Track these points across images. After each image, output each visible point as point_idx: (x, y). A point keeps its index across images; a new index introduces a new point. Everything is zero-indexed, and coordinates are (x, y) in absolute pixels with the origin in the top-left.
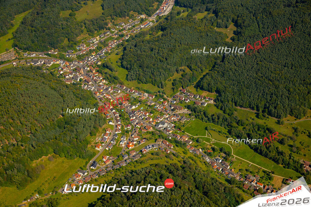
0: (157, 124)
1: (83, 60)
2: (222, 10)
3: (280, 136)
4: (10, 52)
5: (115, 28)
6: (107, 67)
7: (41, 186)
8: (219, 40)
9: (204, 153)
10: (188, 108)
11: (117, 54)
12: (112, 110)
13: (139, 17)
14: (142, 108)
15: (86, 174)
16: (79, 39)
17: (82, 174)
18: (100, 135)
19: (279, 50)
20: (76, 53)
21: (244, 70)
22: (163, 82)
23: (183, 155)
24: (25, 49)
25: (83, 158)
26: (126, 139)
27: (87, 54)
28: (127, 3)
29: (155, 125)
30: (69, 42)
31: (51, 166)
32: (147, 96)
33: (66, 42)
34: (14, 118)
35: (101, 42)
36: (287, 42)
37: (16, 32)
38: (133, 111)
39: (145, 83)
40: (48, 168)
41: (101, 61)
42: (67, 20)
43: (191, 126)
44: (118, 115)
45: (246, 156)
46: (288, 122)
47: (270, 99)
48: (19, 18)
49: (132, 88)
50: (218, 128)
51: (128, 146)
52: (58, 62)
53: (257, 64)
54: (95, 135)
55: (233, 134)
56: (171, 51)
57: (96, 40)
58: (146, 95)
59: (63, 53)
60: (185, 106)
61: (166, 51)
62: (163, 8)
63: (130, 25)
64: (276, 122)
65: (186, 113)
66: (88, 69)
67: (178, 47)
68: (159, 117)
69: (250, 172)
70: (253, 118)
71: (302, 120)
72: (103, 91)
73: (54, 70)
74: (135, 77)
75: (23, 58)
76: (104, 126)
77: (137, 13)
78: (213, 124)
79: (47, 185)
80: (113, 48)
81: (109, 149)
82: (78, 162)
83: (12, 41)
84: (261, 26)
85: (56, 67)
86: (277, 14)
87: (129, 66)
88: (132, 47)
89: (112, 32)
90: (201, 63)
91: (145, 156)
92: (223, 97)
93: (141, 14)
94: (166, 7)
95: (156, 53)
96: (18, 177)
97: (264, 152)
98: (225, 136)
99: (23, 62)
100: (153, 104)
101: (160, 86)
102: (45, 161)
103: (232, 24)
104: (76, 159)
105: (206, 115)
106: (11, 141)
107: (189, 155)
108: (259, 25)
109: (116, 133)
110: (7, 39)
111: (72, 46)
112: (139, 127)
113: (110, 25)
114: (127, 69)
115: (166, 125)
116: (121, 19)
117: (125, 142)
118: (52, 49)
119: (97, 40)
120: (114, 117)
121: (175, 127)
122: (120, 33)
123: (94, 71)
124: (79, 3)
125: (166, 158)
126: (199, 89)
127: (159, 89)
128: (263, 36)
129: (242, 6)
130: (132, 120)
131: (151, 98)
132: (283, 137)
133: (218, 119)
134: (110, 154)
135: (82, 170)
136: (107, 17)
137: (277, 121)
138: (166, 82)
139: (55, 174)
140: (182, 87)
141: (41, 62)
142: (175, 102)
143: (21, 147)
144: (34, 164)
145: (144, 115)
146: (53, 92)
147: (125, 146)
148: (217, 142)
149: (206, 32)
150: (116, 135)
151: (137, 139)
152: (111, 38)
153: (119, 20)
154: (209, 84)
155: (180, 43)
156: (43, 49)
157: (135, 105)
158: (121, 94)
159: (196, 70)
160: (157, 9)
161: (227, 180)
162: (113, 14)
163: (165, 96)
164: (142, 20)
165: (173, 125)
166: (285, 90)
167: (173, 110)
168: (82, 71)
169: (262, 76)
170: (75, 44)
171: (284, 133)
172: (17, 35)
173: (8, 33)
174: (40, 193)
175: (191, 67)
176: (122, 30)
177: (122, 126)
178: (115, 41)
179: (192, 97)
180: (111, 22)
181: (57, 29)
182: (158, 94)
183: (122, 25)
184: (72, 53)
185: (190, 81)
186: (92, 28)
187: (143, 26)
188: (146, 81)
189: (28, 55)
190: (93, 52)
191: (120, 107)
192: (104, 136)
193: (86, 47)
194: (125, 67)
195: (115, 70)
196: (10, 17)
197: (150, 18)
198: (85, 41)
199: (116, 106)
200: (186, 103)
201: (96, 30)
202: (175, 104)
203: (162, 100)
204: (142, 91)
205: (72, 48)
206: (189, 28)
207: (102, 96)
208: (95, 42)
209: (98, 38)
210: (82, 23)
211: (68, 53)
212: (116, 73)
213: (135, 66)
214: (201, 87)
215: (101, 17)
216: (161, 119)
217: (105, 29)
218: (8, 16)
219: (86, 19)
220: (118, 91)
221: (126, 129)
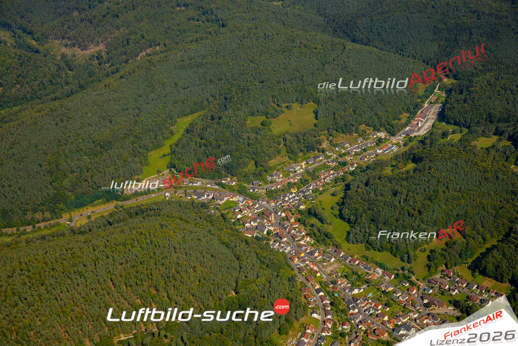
0: (397, 328)
1: (275, 199)
4: (163, 175)
5: (333, 150)
6: (315, 215)
10: (455, 305)
11: (333, 195)
12: (318, 291)
13: (374, 135)
14: (370, 295)
16: (272, 163)
18: (295, 336)
20: (265, 187)
22: (412, 253)
27: (283, 190)
28: (358, 111)
29: (393, 330)
30: (257, 167)
32: (381, 273)
33: (251, 166)
34: (158, 288)
35: (307, 171)
37: (177, 145)
38: (355, 299)
39: (379, 250)
41: (305, 203)
42: (257, 131)
44: (328, 302)
48: (184, 123)
49: (356, 257)
52: (235, 199)
54: (287, 333)
56: (430, 199)
57: (300, 168)
58: (380, 271)
59: (246, 185)
60: (450, 302)
61: (419, 198)
62: (418, 124)
63: (358, 148)
65: (452, 314)
66: (283, 215)
67: (442, 193)
68: (400, 316)
72: (305, 256)
73: (227, 211)
74: (362, 238)
75: (181, 187)
76: (302, 320)
77: (372, 129)
80: (328, 184)
83: (168, 159)
85: (230, 206)
87: (352, 218)
88: (361, 185)
89: (328, 157)
90: (482, 226)
93: (379, 131)
94: (422, 121)
95: (402, 201)
99: (180, 193)
100: (391, 289)
101: (406, 258)
106: (150, 328)
109: (324, 334)
110: (161, 154)
111: (260, 175)
112: (363, 328)
113: (325, 145)
114: (349, 221)
116: (344, 135)
118: (227, 177)
119: (302, 168)
120: (321, 305)
122: (340, 160)
123: (292, 220)
124: (278, 105)
126: (477, 273)
127: (403, 264)
130: (352, 314)
131: (387, 278)
136: (322, 131)
138: (417, 252)
140: (446, 265)
141: (208, 196)
142: (431, 291)
143: (164, 338)
145: (373, 308)
146: (223, 249)
149: (496, 171)
150: (322, 338)
152: (325, 167)
153: (340, 138)
154: (498, 266)
155: (447, 187)
156: (214, 175)
157: (359, 287)
158: (335, 265)
159: (473, 238)
160: (406, 125)
162: (331, 127)
163: (413, 278)
164: (380, 141)
167: (426, 306)
168: (272, 218)
170: (266, 171)
172: (177, 150)
173: (164, 145)
176: (344, 154)
177: (334, 324)
178: (332, 172)
179: (464, 285)
180: (328, 140)
181: (239, 144)
182: (402, 272)
183: (346, 146)
184: (260, 185)
185: (460, 257)
186: (295, 147)
187: (381, 151)
188: (381, 247)
189: (190, 182)
190: (293, 187)
191: (333, 287)
192: (302, 339)
193: (282, 178)
194: (346, 219)
195: (328, 221)
196: (171, 121)
197: (393, 138)
198: (282, 168)
199: (326, 286)
200: (451, 295)
201: (301, 151)
202: (430, 294)
203: (408, 284)
204: (372, 264)
205: (260, 177)
206: (464, 163)
207: (302, 265)
208: (299, 172)
209: (303, 164)
210: (280, 137)
211: (253, 184)
212: (330, 226)
213: (364, 219)
214: (481, 269)
215: (312, 130)
216: (404, 319)
217: (317, 150)
218: (168, 118)
219: (287, 132)
220: (331, 258)
221: (340, 329)
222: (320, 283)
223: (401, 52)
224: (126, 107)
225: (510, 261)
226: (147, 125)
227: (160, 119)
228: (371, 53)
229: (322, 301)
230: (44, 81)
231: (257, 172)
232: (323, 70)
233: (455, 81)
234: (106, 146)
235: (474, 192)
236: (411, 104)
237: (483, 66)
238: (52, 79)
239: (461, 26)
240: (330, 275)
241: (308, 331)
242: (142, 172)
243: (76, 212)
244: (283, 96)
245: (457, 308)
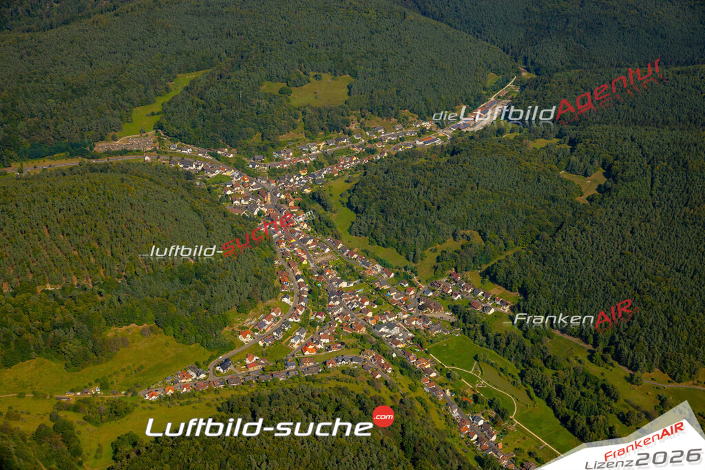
0: (380, 325)
1: (278, 179)
2: (588, 140)
3: (625, 406)
4: (147, 136)
5: (362, 134)
6: (319, 201)
7: (110, 376)
8: (560, 194)
9: (453, 401)
10: (453, 311)
11: (347, 181)
12: (298, 277)
13: (417, 123)
14: (360, 291)
15: (202, 376)
16: (283, 138)
17: (195, 376)
18: (256, 316)
19: (677, 236)
20: (268, 164)
21: (589, 261)
22: (419, 252)
23: (406, 390)
24: (175, 137)
25: (208, 347)
26: (306, 337)
27: (289, 170)
28: (402, 92)
29: (374, 327)
30: (263, 140)
31: (143, 344)
32: (379, 270)
33: (256, 139)
34: (101, 241)
35: (325, 154)
36: (699, 225)
37: (169, 103)
38: (340, 292)
39: (383, 246)
40: (135, 348)
41: (311, 187)
42: (270, 98)
43: (447, 345)
44: (307, 290)
45: (541, 428)
46: (653, 382)
47: (626, 326)
48: (185, 79)
49: (355, 250)
50: (501, 361)
51: (303, 348)
52: (228, 173)
53: (621, 254)
54: (246, 313)
55: (529, 379)
56: (454, 195)
57: (316, 149)
58: (379, 268)
59: (246, 159)
60: (449, 306)
61: (442, 192)
63: (393, 136)
64: (626, 378)
65: (448, 318)
66: (283, 197)
67: (469, 190)
68: (387, 314)
69: (536, 459)
70: (580, 357)
71: (683, 385)
72: (295, 243)
73: (216, 185)
74: (367, 230)
75: (166, 153)
76: (269, 302)
77: (417, 116)
78: (493, 352)
79: (122, 377)
80: (346, 170)
81: (265, 345)
82: (196, 351)
83: (157, 118)
84: (658, 183)
85: (221, 181)
86: (698, 169)
87: (360, 206)
88: (380, 172)
89: (354, 141)
90: (508, 231)
91: (329, 372)
92: (531, 303)
93: (425, 120)
95: (422, 192)
96: (73, 346)
97: (580, 428)
98: (512, 380)
99: (164, 160)
100: (386, 287)
101: (411, 256)
102: (133, 334)
103: (601, 171)
104: (193, 346)
105: (486, 332)
106: (84, 282)
107: (419, 393)
108: (653, 182)
109: (290, 320)
110: (149, 112)
111: (265, 149)
112: (340, 321)
113: (353, 127)
114: (356, 211)
115: (396, 331)
116: (380, 119)
117: (303, 341)
118: (225, 147)
119: (319, 149)
120: (297, 291)
121: (413, 338)
122: (368, 146)
123: (292, 204)
124: (305, 73)
125: (366, 384)
126: (487, 280)
127: (408, 263)
128: (654, 204)
129: (633, 140)
130: (331, 306)
131: (385, 276)
132: (631, 409)
133: (508, 344)
134: (263, 355)
135: (197, 367)
136: (353, 110)
137: (628, 376)
138: (427, 252)
139: (143, 362)
140: (456, 268)
141: (197, 166)
142: (431, 294)
143: (98, 296)
144: (111, 333)
145: (358, 303)
146: (193, 216)
147: (298, 349)
148: (488, 388)
149: (539, 173)
150: (288, 323)
151: (327, 341)
152: (348, 152)
153: (375, 121)
154: (510, 272)
155: (478, 184)
156: (209, 143)
157: (349, 282)
158: (329, 257)
159: (494, 243)
161: (478, 459)
162: (366, 106)
163: (415, 279)
164: (423, 131)
165: (410, 335)
166: (663, 316)
167: (421, 308)
168: (268, 199)
169: (622, 280)
170: (273, 146)
171: (636, 403)
172: (169, 108)
173: (155, 102)
174: (104, 387)
175: (485, 234)
176: (375, 141)
177: (307, 312)
178: (355, 159)
179: (470, 291)
180: (359, 122)
181: (246, 110)
182: (403, 271)
183: (379, 131)
184: (262, 162)
185: (474, 261)
186: (315, 123)
187: (422, 143)
188: (387, 242)
189: (178, 148)
190: (302, 169)
191: (318, 277)
192: (264, 320)
193: (292, 157)
194: (353, 207)
195: (333, 209)
196: (168, 75)
197: (441, 131)
198: (294, 145)
199: (309, 274)
200: (453, 300)
201: (322, 129)
202: (430, 297)
203: (407, 285)
204: (372, 260)
205: (264, 153)
206: (506, 160)
207: (289, 250)
208: (314, 152)
209: (322, 145)
210: (299, 110)
211: (254, 159)
212: (334, 215)
213: (373, 209)
214: (492, 274)
215: (341, 107)
216: (390, 317)
217: (342, 131)
218: (165, 71)
219: (308, 105)
220: (326, 248)
221: (312, 318)
222: (304, 270)
223: (479, 35)
224: (114, 50)
225: (524, 267)
226: (137, 76)
227: (155, 70)
228: (437, 29)
229: (300, 288)
230: (19, 9)
231: (261, 146)
232: (370, 39)
233: (535, 76)
234: (79, 91)
235: (507, 193)
236: (472, 95)
237: (572, 62)
239: (558, 12)
240: (320, 265)
241: (273, 314)
242: (120, 129)
243: (30, 163)
244: (313, 62)
245: (455, 314)
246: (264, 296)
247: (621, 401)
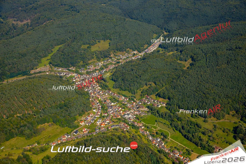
0: (125, 115)
1: (89, 75)
2: (186, 50)
3: (204, 130)
5: (115, 58)
6: (103, 79)
7: (40, 140)
8: (178, 68)
9: (150, 135)
10: (148, 108)
11: (111, 72)
12: (97, 103)
13: (132, 52)
14: (118, 105)
15: (69, 136)
16: (90, 62)
17: (67, 137)
18: (85, 116)
19: (215, 75)
20: (86, 70)
21: (188, 86)
22: (135, 91)
23: (134, 133)
24: (56, 66)
25: (70, 127)
27: (93, 72)
28: (126, 43)
29: (123, 116)
30: (83, 63)
31: (50, 129)
32: (124, 98)
33: (81, 63)
35: (104, 65)
36: (221, 71)
37: (53, 55)
38: (112, 106)
39: (124, 91)
40: (47, 130)
42: (84, 50)
43: (147, 118)
45: (178, 140)
46: (212, 121)
47: (202, 105)
48: (57, 48)
49: (115, 93)
50: (164, 121)
51: (101, 124)
52: (74, 75)
53: (198, 83)
54: (82, 116)
55: (173, 125)
56: (145, 72)
58: (123, 97)
59: (78, 70)
60: (146, 106)
61: (141, 72)
62: (150, 49)
63: (125, 57)
64: (203, 121)
65: (146, 110)
67: (149, 70)
68: (127, 111)
69: (177, 149)
70: (189, 117)
71: (221, 121)
72: (96, 93)
73: (70, 79)
74: (118, 86)
75: (53, 71)
76: (89, 112)
77: (132, 50)
78: (161, 119)
79: (44, 140)
80: (111, 69)
81: (88, 125)
83: (49, 61)
84: (208, 60)
85: (71, 77)
86: (220, 54)
87: (116, 79)
89: (112, 60)
90: (163, 81)
91: (109, 130)
92: (171, 102)
93: (134, 51)
94: (152, 48)
95: (134, 72)
96: (27, 132)
97: (190, 138)
98: (168, 126)
99: (53, 73)
100: (126, 103)
101: (133, 93)
102: (46, 126)
103: (190, 59)
104: (66, 128)
105: (159, 112)
106: (29, 112)
107: (139, 133)
108: (206, 60)
109: (96, 116)
110: (47, 59)
111: (84, 66)
112: (112, 115)
113: (112, 56)
114: (115, 81)
115: (130, 116)
116: (120, 52)
117: (101, 122)
118: (72, 67)
119: (101, 64)
120: (98, 108)
121: (135, 117)
122: (117, 61)
124: (95, 41)
125: (121, 132)
126: (157, 97)
127: (132, 95)
128: (207, 67)
129: (199, 48)
130: (109, 111)
131: (126, 100)
133: (166, 115)
134: (88, 128)
135: (68, 134)
136: (111, 50)
137: (204, 120)
138: (138, 91)
139: (50, 134)
140: (148, 94)
141: (63, 74)
142: (140, 103)
143: (34, 116)
144: (39, 127)
145: (117, 109)
147: (99, 125)
148: (161, 130)
149: (171, 62)
150: (95, 117)
151: (108, 121)
152: (111, 64)
153: (119, 53)
154: (164, 93)
155: (152, 68)
156: (66, 66)
157: (114, 103)
158: (107, 96)
159: (159, 85)
160: (146, 49)
161: (159, 151)
162: (115, 49)
163: (135, 99)
164: (134, 54)
166: (213, 100)
167: (138, 108)
169: (199, 91)
170: (87, 65)
171: (207, 128)
172: (53, 57)
173: (48, 56)
174: (38, 143)
175: (156, 83)
176: (119, 59)
177: (101, 114)
178: (113, 65)
179: (153, 101)
180: (113, 54)
181: (77, 55)
182: (131, 97)
183: (120, 56)
184: (84, 70)
185: (153, 92)
186: (99, 56)
187: (134, 58)
188: (125, 89)
189: (57, 69)
190: (97, 70)
191: (104, 103)
192: (88, 117)
193: (93, 67)
194: (113, 80)
195: (107, 81)
196: (52, 47)
197: (140, 53)
198: (94, 64)
199: (101, 102)
200: (147, 104)
201: (102, 57)
202: (140, 104)
203: (133, 102)
204: (121, 95)
205: (84, 67)
206: (160, 59)
207: (94, 96)
208: (100, 65)
209: (102, 62)
210: (94, 52)
211: (81, 69)
212: (108, 83)
213: (120, 79)
214: (159, 95)
215: (107, 50)
216: (128, 112)
217: (108, 57)
218: (51, 46)
219: (97, 51)
220: (106, 94)
221: (103, 115)
222: (100, 101)
223: (150, 23)
224: (34, 41)
225: (168, 91)
226: (42, 48)
227: (48, 46)
228: (136, 22)
229: (98, 106)
230: (3, 33)
231: (83, 65)
232: (114, 28)
233: (168, 33)
234: (24, 55)
235: (161, 69)
236: (149, 41)
237: (179, 28)
238: (7, 33)
239: (174, 13)
240: (105, 99)
241: (91, 115)
242: (38, 65)
243: (10, 79)
244: (97, 37)
245: (149, 108)
246: (87, 110)
247: (202, 128)
